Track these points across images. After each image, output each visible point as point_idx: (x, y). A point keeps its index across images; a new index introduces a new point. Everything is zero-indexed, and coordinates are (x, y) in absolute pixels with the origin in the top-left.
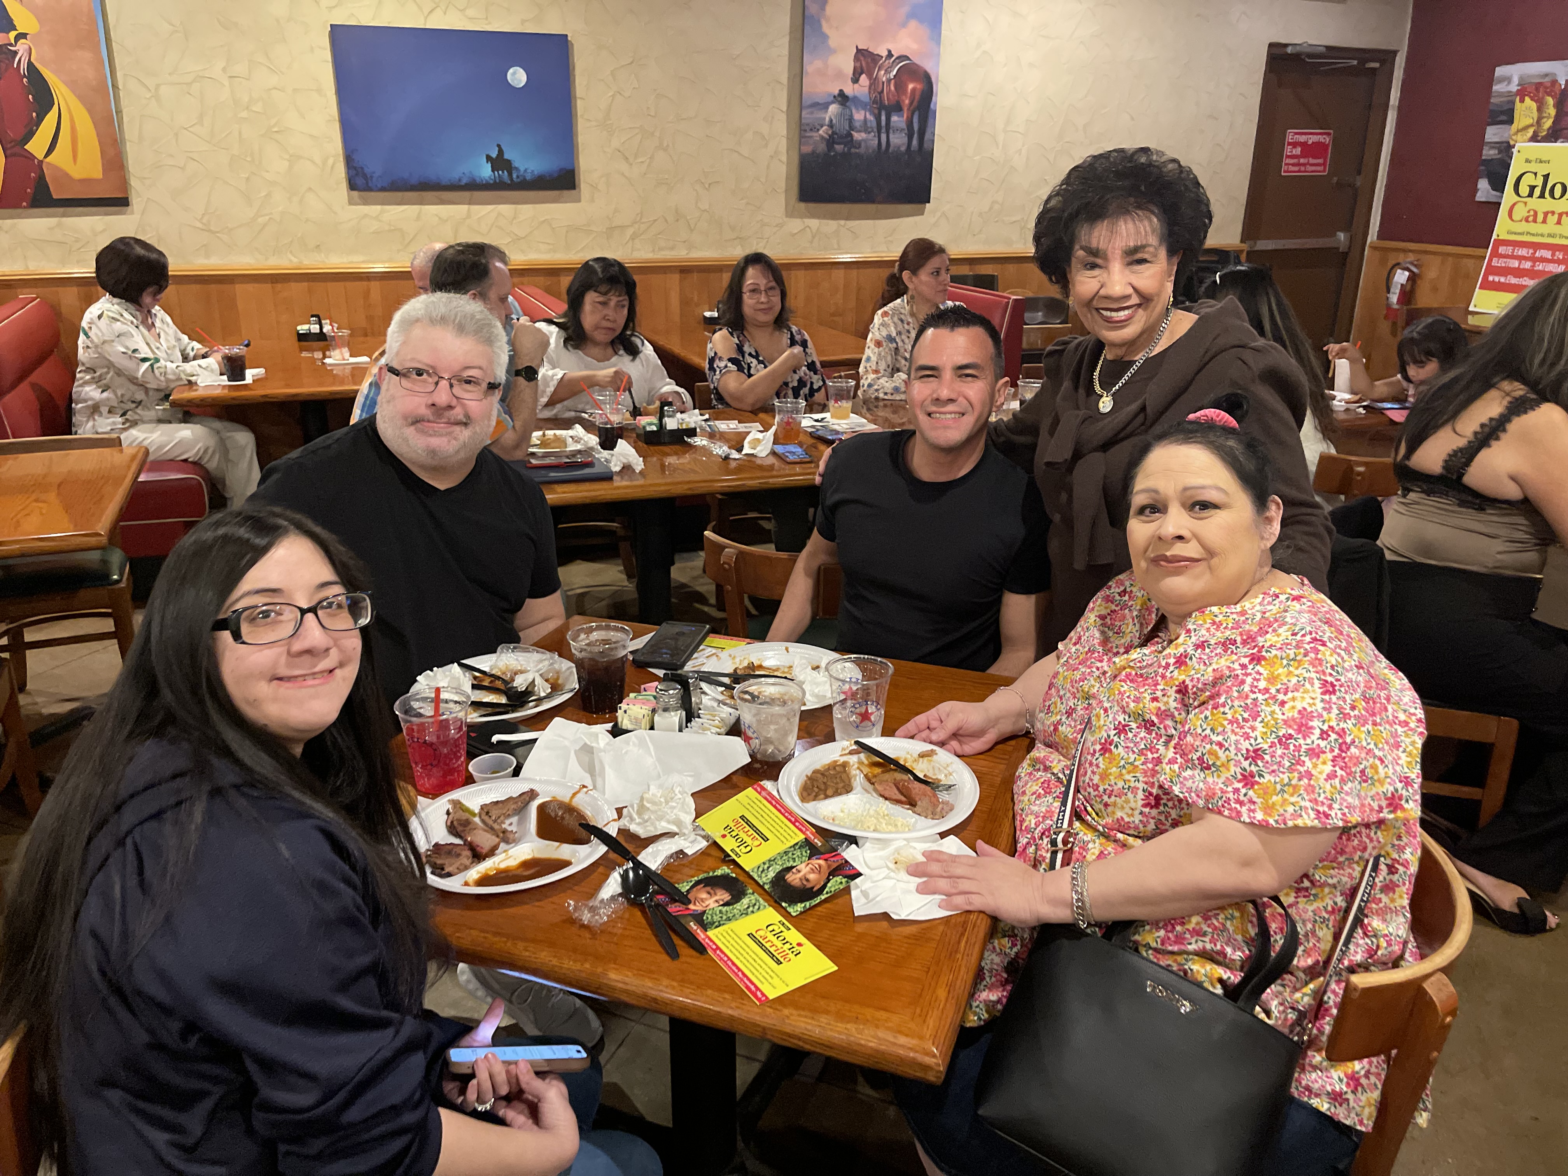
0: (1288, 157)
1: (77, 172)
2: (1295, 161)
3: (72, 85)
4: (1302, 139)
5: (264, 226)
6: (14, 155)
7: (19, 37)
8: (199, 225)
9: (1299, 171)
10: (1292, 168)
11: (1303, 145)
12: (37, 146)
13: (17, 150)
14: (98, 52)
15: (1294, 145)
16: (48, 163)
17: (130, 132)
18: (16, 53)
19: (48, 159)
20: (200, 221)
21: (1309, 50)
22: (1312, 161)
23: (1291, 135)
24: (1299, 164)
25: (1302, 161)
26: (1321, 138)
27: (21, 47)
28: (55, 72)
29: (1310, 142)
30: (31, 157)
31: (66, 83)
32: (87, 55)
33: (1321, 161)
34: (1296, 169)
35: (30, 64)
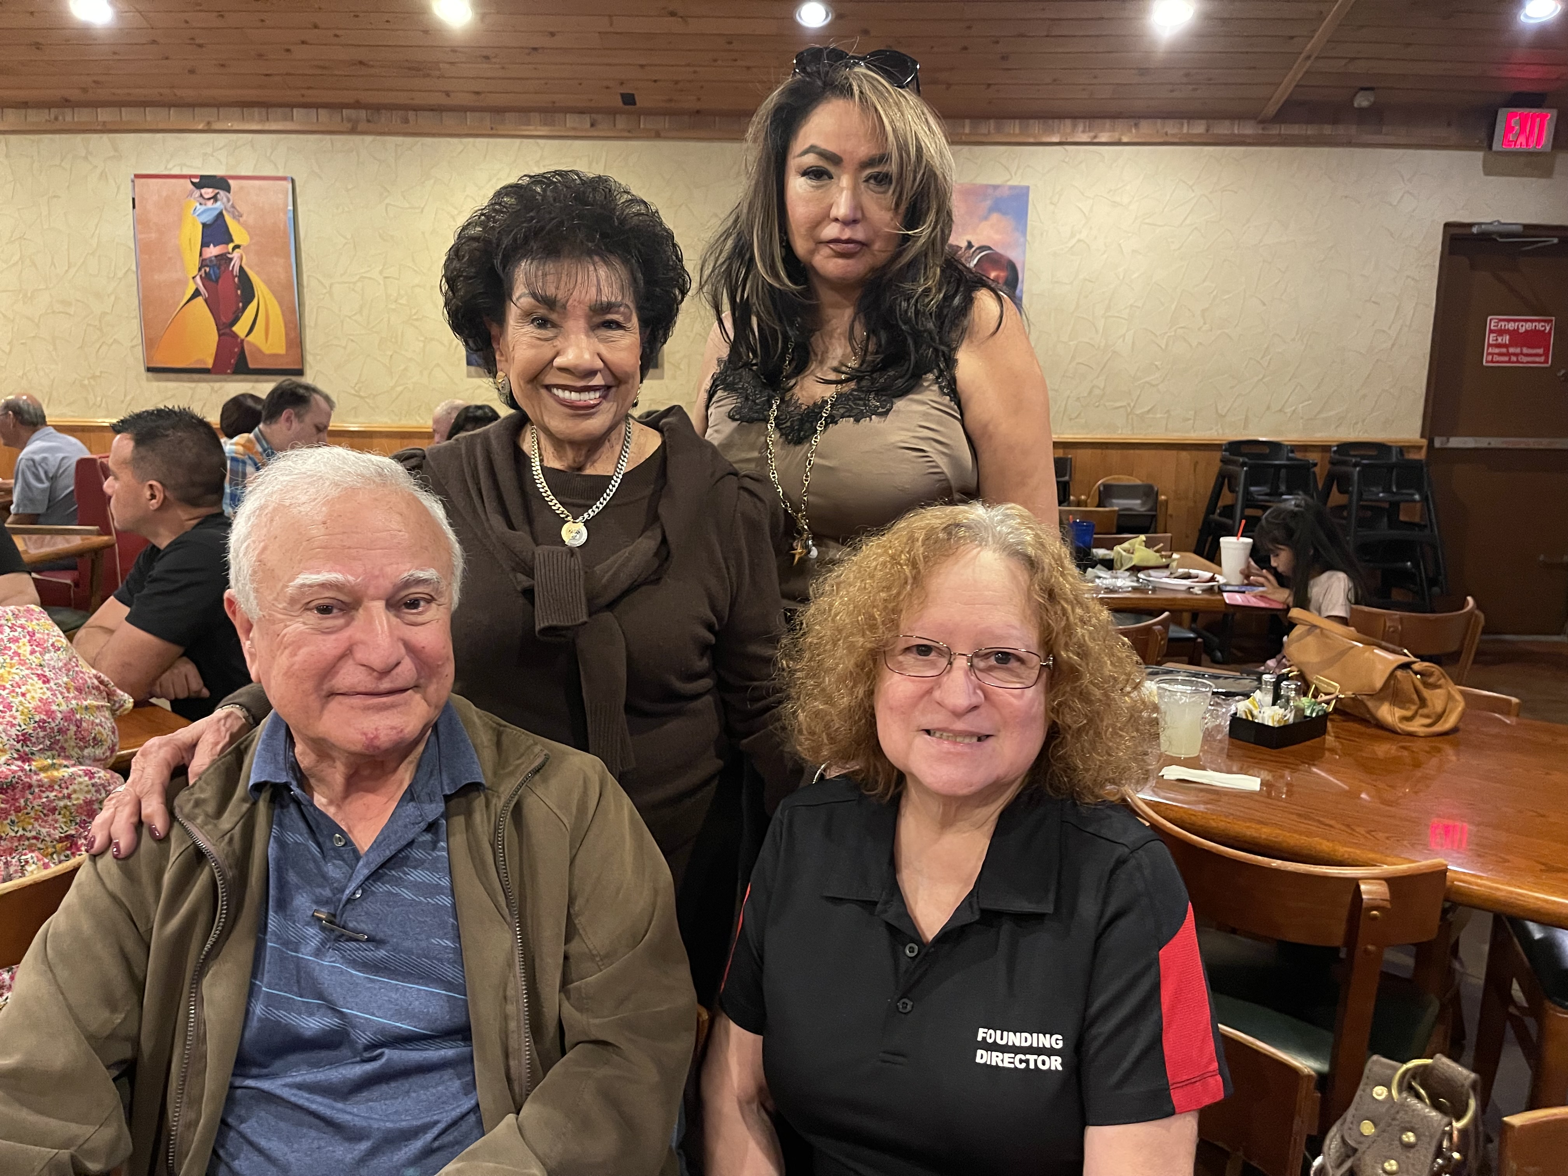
0: (1489, 345)
1: (267, 349)
2: (1504, 350)
3: (268, 283)
4: (1511, 326)
5: (401, 392)
6: (223, 334)
7: (237, 247)
8: (353, 392)
9: (1509, 362)
10: (1496, 358)
11: (1514, 334)
12: (240, 329)
13: (227, 331)
14: (288, 257)
15: (1501, 332)
16: (248, 342)
17: (309, 319)
18: (231, 259)
19: (250, 338)
20: (353, 388)
21: (1502, 229)
22: (1525, 350)
23: (1493, 322)
24: (1508, 354)
25: (1511, 350)
26: (1539, 326)
27: (236, 255)
28: (258, 273)
29: (1522, 330)
30: (235, 336)
31: (264, 282)
32: (282, 261)
33: (1541, 351)
34: (1506, 359)
35: (241, 267)
